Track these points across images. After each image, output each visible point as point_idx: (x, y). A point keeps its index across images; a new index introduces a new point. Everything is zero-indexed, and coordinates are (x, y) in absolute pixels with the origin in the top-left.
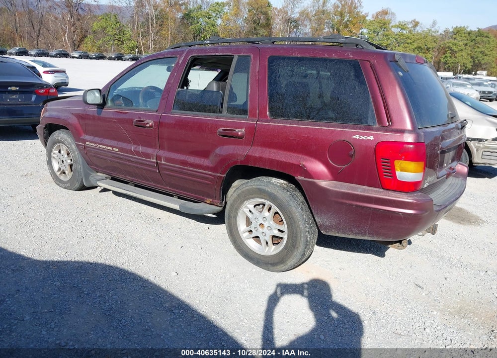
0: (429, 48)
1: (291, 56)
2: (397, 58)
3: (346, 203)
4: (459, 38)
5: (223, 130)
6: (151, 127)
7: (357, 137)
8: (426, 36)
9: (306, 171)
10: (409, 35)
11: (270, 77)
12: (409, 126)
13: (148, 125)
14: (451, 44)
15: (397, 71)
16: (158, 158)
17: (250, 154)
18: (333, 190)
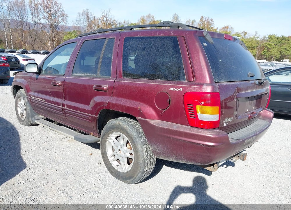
0: (254, 47)
1: (137, 36)
2: (205, 34)
3: (166, 137)
4: (272, 41)
5: (96, 86)
6: (59, 86)
7: (172, 89)
8: (252, 40)
9: (142, 113)
10: (242, 40)
11: (124, 51)
12: (208, 80)
13: (58, 84)
14: (266, 45)
15: (202, 42)
16: (63, 105)
17: (110, 102)
18: (158, 127)
